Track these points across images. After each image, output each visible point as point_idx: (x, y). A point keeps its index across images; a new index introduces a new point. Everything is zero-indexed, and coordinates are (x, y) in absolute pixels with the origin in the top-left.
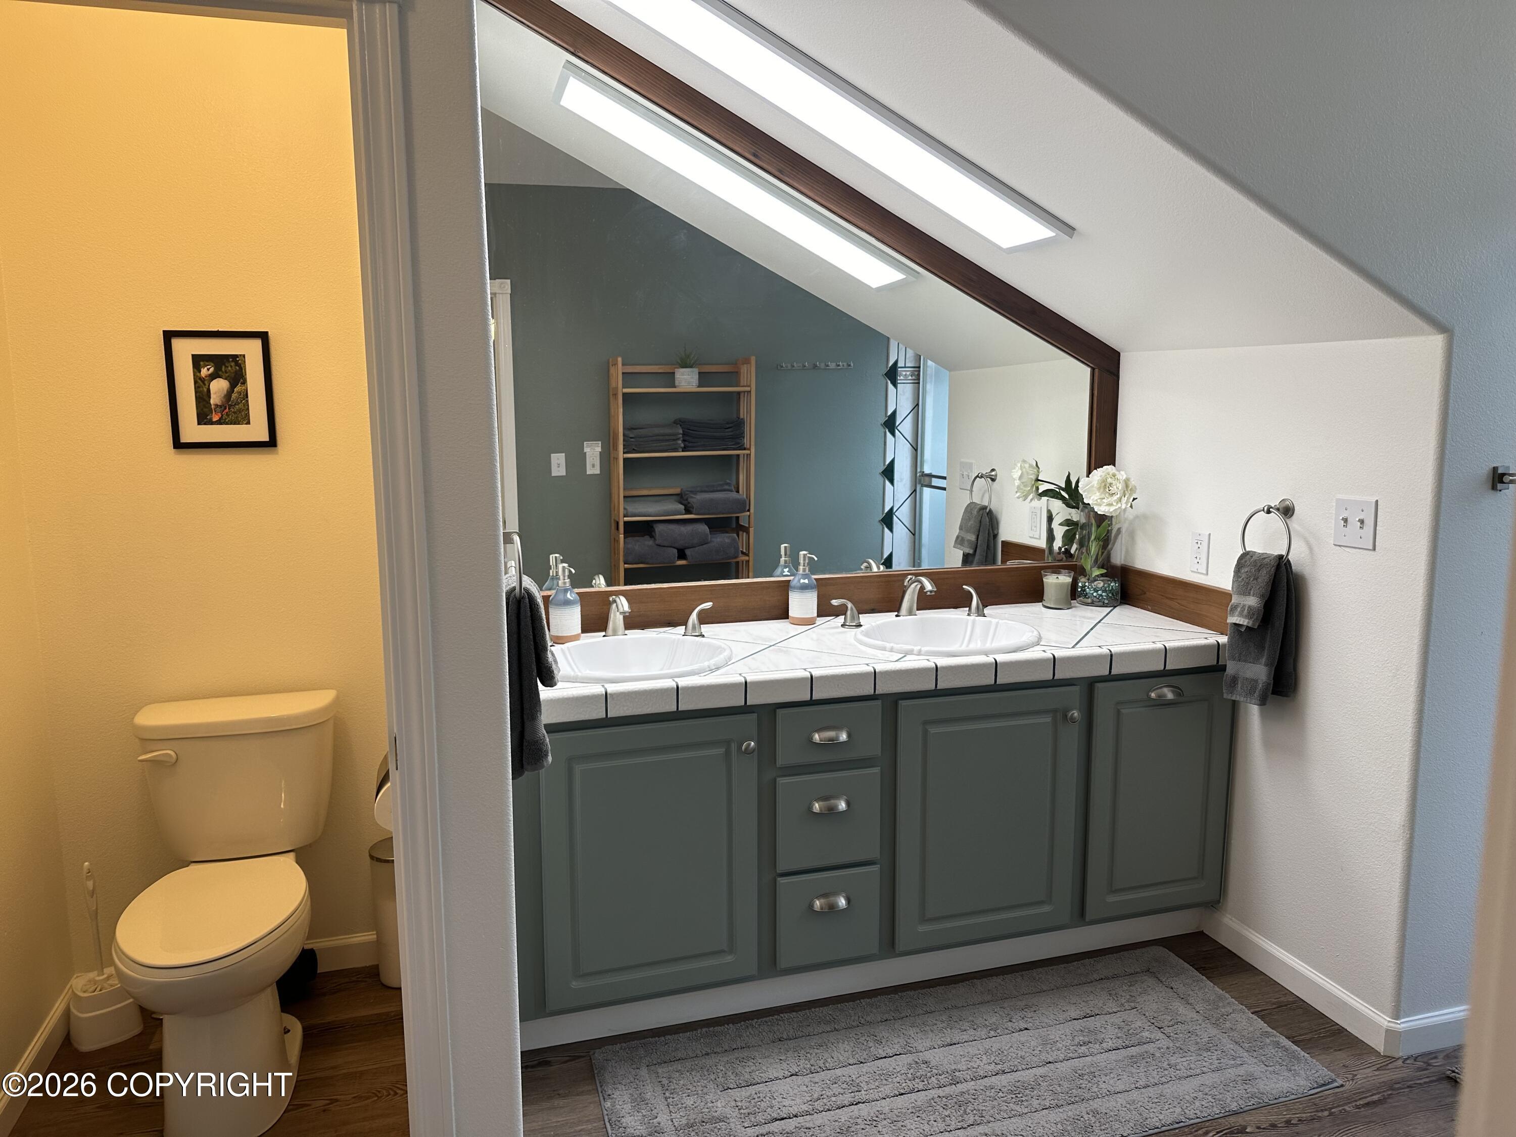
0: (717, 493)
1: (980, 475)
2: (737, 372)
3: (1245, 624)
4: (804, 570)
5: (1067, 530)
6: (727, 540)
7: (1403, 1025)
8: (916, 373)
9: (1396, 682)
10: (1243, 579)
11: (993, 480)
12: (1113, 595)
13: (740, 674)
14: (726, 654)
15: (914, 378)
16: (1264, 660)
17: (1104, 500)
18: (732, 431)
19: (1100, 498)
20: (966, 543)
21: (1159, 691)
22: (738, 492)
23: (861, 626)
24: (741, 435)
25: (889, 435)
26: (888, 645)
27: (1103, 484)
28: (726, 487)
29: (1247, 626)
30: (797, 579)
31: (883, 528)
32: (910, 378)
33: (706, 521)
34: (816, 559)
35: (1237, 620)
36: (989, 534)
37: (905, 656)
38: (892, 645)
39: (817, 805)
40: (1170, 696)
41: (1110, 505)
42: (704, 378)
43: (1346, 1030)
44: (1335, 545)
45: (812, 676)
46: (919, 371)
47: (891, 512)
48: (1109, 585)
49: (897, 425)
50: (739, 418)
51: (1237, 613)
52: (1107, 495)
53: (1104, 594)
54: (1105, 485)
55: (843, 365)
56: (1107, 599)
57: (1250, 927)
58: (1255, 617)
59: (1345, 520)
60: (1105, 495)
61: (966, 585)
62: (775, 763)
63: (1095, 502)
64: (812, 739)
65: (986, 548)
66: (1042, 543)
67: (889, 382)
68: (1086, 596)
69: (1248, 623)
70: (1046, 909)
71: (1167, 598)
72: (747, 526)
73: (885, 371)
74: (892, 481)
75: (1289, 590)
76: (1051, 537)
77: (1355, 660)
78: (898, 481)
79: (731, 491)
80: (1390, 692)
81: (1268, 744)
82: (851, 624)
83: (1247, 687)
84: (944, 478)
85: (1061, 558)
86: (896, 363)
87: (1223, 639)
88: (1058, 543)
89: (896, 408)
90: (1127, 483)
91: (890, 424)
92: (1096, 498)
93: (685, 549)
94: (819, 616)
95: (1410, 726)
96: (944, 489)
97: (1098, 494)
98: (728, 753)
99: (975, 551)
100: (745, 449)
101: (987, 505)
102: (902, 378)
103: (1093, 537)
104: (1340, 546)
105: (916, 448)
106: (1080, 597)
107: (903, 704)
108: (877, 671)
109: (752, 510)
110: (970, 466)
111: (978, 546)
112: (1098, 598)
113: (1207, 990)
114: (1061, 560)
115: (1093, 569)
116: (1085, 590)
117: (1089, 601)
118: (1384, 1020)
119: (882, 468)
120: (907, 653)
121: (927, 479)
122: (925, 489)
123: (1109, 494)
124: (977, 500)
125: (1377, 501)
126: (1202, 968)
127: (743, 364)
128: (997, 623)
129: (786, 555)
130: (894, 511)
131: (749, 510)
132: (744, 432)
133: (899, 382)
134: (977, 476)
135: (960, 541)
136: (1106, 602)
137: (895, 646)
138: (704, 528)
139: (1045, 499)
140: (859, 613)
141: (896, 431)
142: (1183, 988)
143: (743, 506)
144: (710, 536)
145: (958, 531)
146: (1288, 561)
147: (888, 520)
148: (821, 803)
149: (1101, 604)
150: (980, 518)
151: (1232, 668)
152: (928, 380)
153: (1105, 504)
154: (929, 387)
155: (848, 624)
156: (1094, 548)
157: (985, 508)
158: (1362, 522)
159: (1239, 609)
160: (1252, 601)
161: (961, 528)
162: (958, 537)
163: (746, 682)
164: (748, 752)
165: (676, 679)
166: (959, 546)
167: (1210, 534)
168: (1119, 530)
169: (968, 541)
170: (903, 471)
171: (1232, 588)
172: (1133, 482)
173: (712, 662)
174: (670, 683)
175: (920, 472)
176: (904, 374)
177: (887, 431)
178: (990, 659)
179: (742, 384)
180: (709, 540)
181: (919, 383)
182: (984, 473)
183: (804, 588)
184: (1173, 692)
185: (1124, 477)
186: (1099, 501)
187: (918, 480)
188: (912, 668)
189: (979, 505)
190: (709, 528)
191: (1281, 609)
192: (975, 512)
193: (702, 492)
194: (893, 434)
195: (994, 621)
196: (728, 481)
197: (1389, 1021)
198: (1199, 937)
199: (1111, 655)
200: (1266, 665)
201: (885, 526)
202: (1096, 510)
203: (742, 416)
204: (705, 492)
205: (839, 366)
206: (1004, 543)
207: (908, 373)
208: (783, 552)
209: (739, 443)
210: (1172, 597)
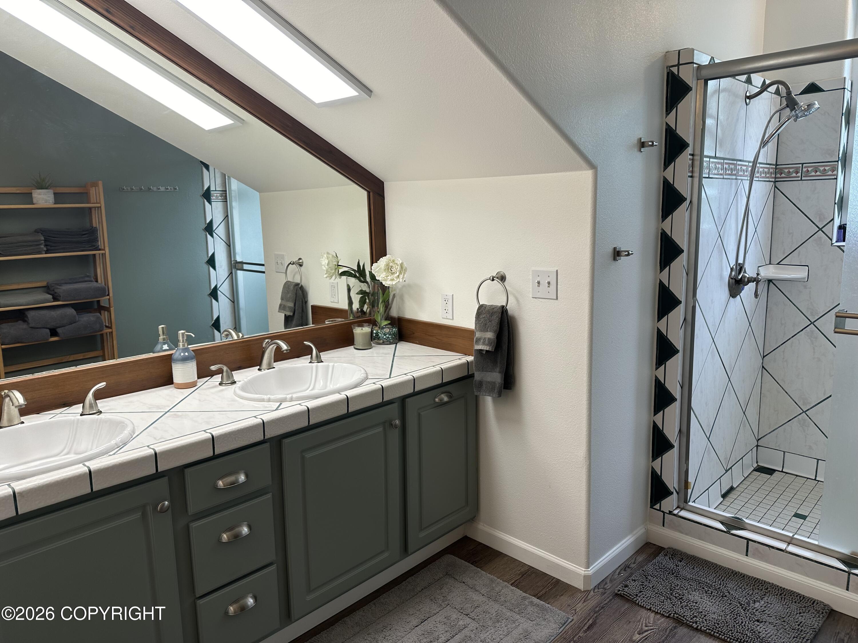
0: (79, 284)
1: (292, 262)
2: (87, 193)
3: (485, 349)
4: (184, 345)
5: (361, 297)
6: (92, 319)
7: (591, 571)
8: (224, 195)
9: (575, 375)
10: (482, 322)
11: (301, 266)
12: (395, 336)
13: (148, 446)
14: (129, 429)
15: (222, 198)
16: (498, 369)
17: (388, 277)
18: (88, 237)
19: (386, 276)
20: (287, 308)
21: (439, 397)
22: (97, 281)
23: (235, 382)
24: (96, 240)
25: (209, 237)
26: (265, 397)
27: (387, 267)
28: (87, 279)
29: (486, 351)
30: (178, 353)
31: (211, 300)
32: (220, 198)
33: (72, 306)
34: (193, 336)
35: (482, 347)
36: (302, 301)
37: (281, 404)
38: (268, 396)
39: (225, 536)
40: (446, 399)
41: (392, 280)
42: (58, 197)
43: (560, 580)
44: (533, 297)
45: (213, 436)
46: (226, 194)
47: (216, 289)
48: (392, 330)
49: (214, 229)
50: (92, 227)
51: (481, 343)
52: (390, 274)
53: (390, 336)
54: (388, 268)
55: (171, 189)
56: (392, 339)
57: (495, 529)
58: (493, 344)
59: (539, 283)
60: (389, 273)
61: (305, 341)
62: (187, 511)
63: (383, 279)
64: (217, 486)
65: (301, 311)
66: (344, 305)
67: (205, 201)
68: (379, 339)
69: (489, 348)
70: (386, 555)
71: (429, 335)
72: (108, 306)
73: (201, 193)
74: (214, 268)
75: (508, 326)
76: (351, 303)
77: (549, 364)
78: (218, 267)
79: (91, 281)
80: (572, 381)
81: (499, 418)
82: (227, 382)
83: (489, 387)
84: (263, 265)
85: (359, 316)
86: (209, 188)
87: (471, 358)
88: (356, 306)
89: (212, 218)
90: (402, 265)
91: (209, 229)
92: (383, 276)
93: (56, 328)
94: (198, 378)
95: (585, 400)
96: (264, 272)
97: (384, 273)
98: (144, 515)
99: (294, 314)
100: (100, 250)
101: (299, 282)
102: (214, 198)
103: (381, 301)
104: (536, 298)
105: (229, 245)
106: (375, 339)
107: (286, 441)
108: (265, 421)
109: (111, 294)
110: (283, 257)
111: (296, 310)
112: (387, 339)
113: (483, 578)
114: (358, 317)
115: (382, 321)
116: (378, 335)
117: (381, 341)
118: (582, 571)
119: (206, 259)
120: (282, 401)
121: (240, 265)
122: (239, 272)
123: (391, 273)
124: (290, 279)
125: (557, 271)
126: (474, 562)
127: (92, 187)
128: (333, 366)
129: (163, 333)
130: (218, 287)
131: (108, 295)
132: (98, 237)
133: (212, 200)
134: (290, 263)
135: (282, 308)
136: (391, 341)
137: (272, 397)
138: (71, 311)
139: (344, 278)
140: (232, 371)
141: (214, 233)
142: (471, 580)
143: (104, 292)
144: (77, 316)
145: (280, 301)
146: (507, 309)
147: (214, 294)
148: (228, 533)
149: (388, 343)
150: (295, 291)
151: (478, 376)
152: (233, 198)
153: (389, 280)
154: (234, 204)
155: (224, 383)
156: (381, 308)
157: (297, 284)
158: (549, 283)
159: (482, 341)
160: (490, 335)
161: (282, 299)
162: (280, 305)
163: (156, 454)
164: (163, 511)
165: (87, 464)
166: (283, 311)
167: (453, 295)
168: (394, 296)
169: (289, 307)
170: (221, 260)
171: (476, 327)
172: (405, 265)
173: (118, 440)
174: (80, 469)
175: (234, 260)
176: (215, 195)
177: (207, 234)
178: (342, 396)
179: (92, 201)
180: (77, 319)
181: (227, 201)
182: (295, 261)
183: (185, 359)
184: (447, 396)
185: (401, 262)
186: (385, 278)
187: (233, 266)
188: (291, 414)
189: (293, 282)
190: (75, 310)
191: (505, 339)
192: (292, 287)
193: (66, 283)
194: (212, 236)
195: (331, 364)
196: (88, 274)
197: (585, 571)
198: (466, 540)
199: (414, 379)
200: (500, 372)
201: (212, 298)
202: (384, 284)
203: (94, 225)
204: (70, 283)
205: (168, 189)
206: (313, 307)
207: (218, 195)
208: (161, 332)
209: (94, 246)
210: (432, 335)
